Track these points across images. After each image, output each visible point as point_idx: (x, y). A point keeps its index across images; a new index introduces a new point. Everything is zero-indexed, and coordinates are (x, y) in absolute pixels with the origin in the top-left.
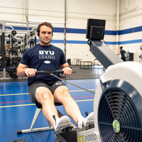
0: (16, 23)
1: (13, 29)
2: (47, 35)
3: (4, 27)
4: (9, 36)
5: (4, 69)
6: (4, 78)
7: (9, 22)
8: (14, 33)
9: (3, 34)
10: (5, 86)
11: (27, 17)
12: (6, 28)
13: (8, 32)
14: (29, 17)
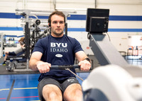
1: (37, 19)
2: (58, 24)
3: (27, 17)
4: (34, 26)
6: (28, 70)
8: (38, 23)
9: (27, 24)
10: (28, 78)
11: (55, 5)
12: (30, 17)
13: (33, 21)
14: (57, 5)
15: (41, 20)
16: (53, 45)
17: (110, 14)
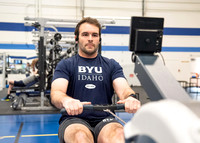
0: (62, 21)
1: (57, 32)
3: (42, 29)
4: (51, 43)
5: (42, 93)
6: (42, 107)
7: (50, 20)
8: (58, 37)
9: (42, 39)
10: (42, 120)
11: (83, 12)
12: (46, 29)
13: (50, 35)
14: (86, 11)
15: (63, 34)
16: (81, 69)
17: (165, 26)
